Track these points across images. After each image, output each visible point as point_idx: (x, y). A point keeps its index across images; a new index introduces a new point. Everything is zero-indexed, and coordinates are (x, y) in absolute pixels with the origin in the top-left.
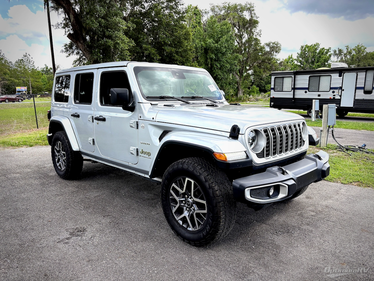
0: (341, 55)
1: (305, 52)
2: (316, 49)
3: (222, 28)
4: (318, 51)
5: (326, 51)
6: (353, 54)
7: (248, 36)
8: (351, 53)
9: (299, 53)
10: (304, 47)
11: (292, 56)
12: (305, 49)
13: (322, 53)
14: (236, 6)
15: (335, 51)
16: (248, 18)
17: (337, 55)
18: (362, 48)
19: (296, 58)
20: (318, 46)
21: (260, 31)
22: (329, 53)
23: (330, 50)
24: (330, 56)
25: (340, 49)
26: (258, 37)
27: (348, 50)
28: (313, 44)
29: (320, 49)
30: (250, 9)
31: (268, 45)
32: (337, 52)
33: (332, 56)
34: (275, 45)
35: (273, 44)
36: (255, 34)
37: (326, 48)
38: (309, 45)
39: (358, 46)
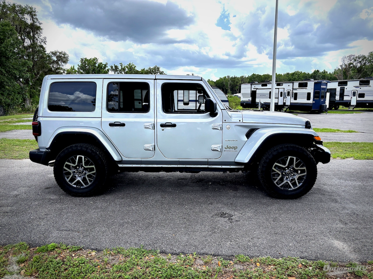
0: (117, 71)
1: (85, 64)
2: (95, 63)
3: (4, 29)
4: (97, 65)
5: (103, 66)
6: (126, 70)
7: (31, 41)
8: (125, 70)
9: (80, 65)
10: (84, 60)
11: (74, 67)
12: (85, 62)
13: (101, 67)
14: (14, 7)
15: (112, 67)
16: (29, 21)
17: (114, 70)
18: (133, 66)
19: (77, 69)
20: (96, 60)
21: (45, 38)
22: (107, 68)
23: (107, 65)
24: (108, 70)
25: (116, 65)
26: (43, 44)
27: (122, 67)
28: (92, 59)
29: (98, 63)
30: (32, 13)
31: (54, 54)
32: (114, 68)
33: (110, 71)
34: (63, 55)
35: (60, 53)
36: (39, 40)
37: (104, 63)
38: (88, 58)
39: (130, 64)
